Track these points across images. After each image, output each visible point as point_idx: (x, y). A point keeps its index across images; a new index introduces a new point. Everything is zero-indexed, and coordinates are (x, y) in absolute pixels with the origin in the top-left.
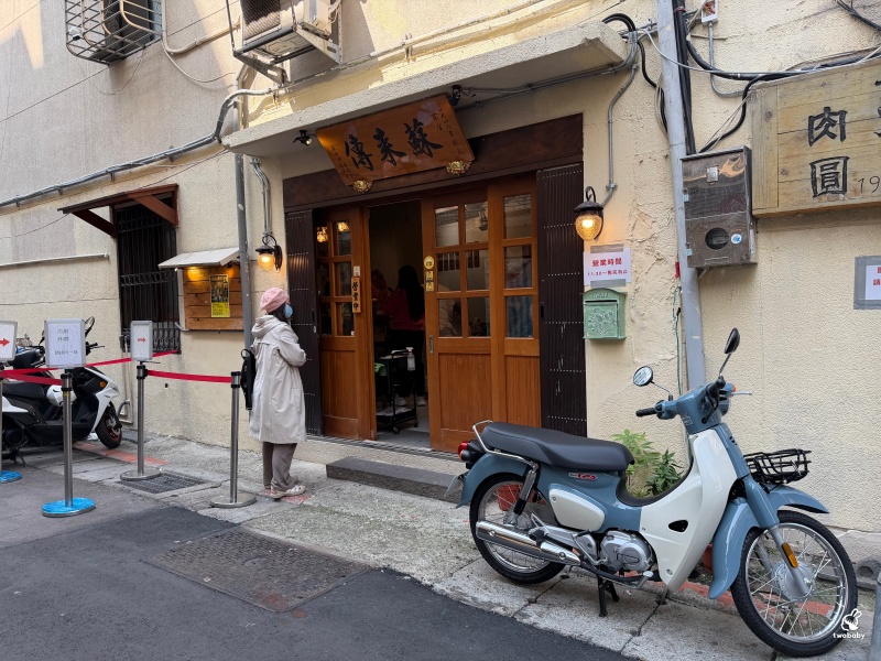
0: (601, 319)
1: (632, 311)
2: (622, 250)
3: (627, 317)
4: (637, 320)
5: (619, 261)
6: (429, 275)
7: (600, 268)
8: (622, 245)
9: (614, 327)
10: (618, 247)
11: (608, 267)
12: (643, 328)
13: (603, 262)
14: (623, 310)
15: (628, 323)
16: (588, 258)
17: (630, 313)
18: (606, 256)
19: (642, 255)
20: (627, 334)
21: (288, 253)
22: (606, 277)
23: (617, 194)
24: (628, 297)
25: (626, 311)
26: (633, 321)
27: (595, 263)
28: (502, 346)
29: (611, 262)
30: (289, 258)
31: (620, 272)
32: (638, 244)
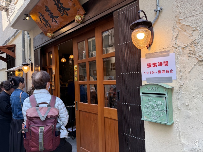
0: (153, 107)
1: (179, 102)
2: (168, 55)
3: (174, 106)
4: (183, 109)
5: (166, 63)
6: (76, 73)
7: (152, 69)
8: (169, 51)
9: (164, 114)
10: (166, 53)
11: (158, 68)
12: (188, 117)
13: (155, 65)
14: (171, 102)
15: (175, 111)
16: (144, 62)
17: (176, 103)
18: (157, 60)
19: (184, 58)
20: (175, 120)
21: (35, 65)
22: (157, 75)
23: (163, 15)
24: (174, 91)
25: (174, 101)
26: (179, 110)
27: (149, 65)
28: (102, 111)
29: (160, 64)
30: (35, 67)
31: (167, 71)
32: (181, 50)
